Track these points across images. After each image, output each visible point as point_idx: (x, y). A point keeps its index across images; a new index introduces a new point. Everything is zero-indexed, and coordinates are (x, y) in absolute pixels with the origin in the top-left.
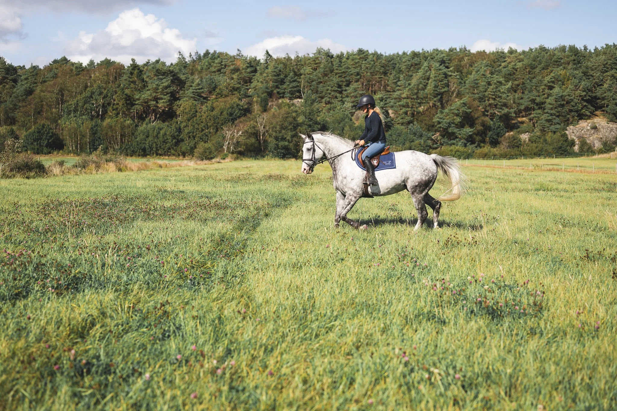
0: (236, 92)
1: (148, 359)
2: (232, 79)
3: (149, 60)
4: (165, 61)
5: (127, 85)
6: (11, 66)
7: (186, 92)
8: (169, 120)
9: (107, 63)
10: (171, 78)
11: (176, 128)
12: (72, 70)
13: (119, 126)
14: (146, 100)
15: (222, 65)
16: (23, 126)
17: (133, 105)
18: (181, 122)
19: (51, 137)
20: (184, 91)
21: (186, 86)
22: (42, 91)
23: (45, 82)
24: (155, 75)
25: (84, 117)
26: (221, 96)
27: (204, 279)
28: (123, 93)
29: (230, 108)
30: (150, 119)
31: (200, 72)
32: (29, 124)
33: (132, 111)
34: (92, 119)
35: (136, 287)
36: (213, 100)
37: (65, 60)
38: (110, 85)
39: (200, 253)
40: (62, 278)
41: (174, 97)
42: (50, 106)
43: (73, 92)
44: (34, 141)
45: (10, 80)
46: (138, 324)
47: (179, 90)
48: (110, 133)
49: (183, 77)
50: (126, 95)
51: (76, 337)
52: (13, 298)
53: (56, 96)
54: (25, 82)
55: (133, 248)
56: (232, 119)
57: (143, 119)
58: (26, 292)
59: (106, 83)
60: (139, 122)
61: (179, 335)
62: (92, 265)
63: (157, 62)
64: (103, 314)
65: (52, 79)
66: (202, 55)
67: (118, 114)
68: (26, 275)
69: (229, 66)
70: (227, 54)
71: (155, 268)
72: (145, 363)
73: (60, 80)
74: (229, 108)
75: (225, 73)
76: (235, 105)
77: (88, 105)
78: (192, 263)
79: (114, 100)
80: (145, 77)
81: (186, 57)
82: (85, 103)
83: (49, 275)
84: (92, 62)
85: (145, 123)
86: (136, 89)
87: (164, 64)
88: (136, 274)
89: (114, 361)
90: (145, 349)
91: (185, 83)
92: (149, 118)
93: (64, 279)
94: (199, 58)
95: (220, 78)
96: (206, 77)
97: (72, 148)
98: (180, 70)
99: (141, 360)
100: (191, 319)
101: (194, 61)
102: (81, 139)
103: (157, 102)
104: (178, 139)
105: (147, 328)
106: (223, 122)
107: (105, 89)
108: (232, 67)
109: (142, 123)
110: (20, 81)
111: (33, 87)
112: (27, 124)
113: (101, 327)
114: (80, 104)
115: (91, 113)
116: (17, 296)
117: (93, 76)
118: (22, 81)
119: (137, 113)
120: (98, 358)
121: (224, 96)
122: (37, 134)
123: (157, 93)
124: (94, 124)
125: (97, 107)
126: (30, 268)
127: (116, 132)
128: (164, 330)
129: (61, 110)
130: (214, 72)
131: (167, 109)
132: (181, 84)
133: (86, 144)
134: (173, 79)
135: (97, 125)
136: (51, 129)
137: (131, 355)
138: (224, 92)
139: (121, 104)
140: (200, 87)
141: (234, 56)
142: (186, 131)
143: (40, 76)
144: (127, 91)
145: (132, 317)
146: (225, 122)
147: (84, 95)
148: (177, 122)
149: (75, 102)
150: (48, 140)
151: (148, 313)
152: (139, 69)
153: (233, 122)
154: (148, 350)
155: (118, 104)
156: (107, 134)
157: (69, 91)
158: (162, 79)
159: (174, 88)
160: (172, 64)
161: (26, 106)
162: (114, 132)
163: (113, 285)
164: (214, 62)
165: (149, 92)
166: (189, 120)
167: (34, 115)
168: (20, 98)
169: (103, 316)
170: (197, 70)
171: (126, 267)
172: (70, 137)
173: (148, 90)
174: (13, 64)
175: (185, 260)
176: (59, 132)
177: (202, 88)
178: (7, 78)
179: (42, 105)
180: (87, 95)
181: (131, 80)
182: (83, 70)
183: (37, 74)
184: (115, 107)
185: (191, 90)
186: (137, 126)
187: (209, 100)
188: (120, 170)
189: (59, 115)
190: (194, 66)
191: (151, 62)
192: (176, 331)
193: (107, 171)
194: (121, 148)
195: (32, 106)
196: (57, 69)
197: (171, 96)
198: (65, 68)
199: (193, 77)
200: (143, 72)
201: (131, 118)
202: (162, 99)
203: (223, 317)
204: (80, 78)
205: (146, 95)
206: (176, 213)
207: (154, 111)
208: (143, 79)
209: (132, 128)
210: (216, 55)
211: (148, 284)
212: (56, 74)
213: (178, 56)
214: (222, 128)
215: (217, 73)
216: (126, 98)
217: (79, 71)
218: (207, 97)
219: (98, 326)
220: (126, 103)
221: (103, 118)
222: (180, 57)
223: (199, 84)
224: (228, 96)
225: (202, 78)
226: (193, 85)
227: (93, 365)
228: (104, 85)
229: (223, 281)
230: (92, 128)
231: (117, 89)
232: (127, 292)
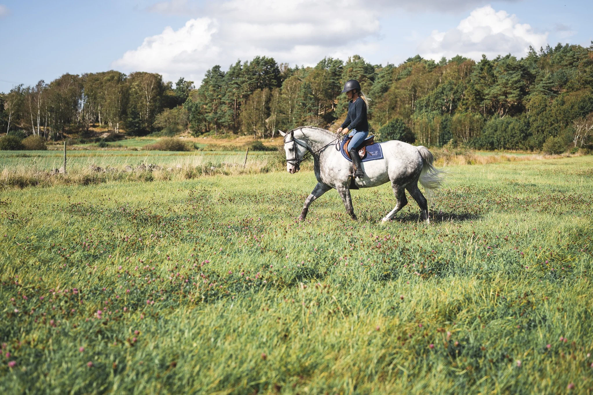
0: (588, 86)
1: (516, 346)
2: (585, 72)
3: (499, 56)
4: (515, 56)
5: (477, 81)
6: (369, 65)
7: (536, 86)
8: (517, 114)
9: (459, 60)
10: (522, 72)
11: (525, 122)
12: (424, 68)
13: (468, 120)
14: (496, 95)
15: (575, 58)
16: (379, 121)
17: (483, 100)
18: (530, 116)
19: (404, 131)
20: (534, 85)
21: (536, 81)
22: (396, 88)
23: (399, 79)
24: (505, 70)
25: (434, 112)
26: (573, 90)
27: (566, 272)
28: (473, 88)
29: (582, 101)
30: (499, 113)
31: (551, 66)
32: (384, 119)
33: (481, 105)
34: (442, 114)
35: (498, 276)
36: (564, 93)
37: (418, 58)
38: (460, 81)
39: (559, 247)
40: (427, 263)
41: (524, 92)
42: (403, 102)
43: (425, 89)
44: (388, 134)
45: (368, 78)
46: (503, 312)
47: (529, 84)
48: (459, 127)
49: (533, 72)
50: (476, 90)
51: (443, 319)
52: (383, 279)
53: (409, 92)
54: (382, 79)
55: (491, 238)
56: (583, 113)
57: (492, 114)
58: (394, 274)
59: (456, 79)
60: (487, 116)
61: (545, 326)
62: (454, 252)
63: (508, 57)
64: (469, 299)
65: (406, 76)
66: (554, 48)
67: (468, 108)
68: (393, 258)
69: (582, 59)
70: (580, 47)
71: (515, 259)
72: (513, 350)
73: (413, 77)
74: (580, 102)
75: (577, 66)
76: (587, 99)
77: (439, 100)
78: (552, 256)
79: (464, 96)
80: (495, 72)
81: (536, 51)
82: (436, 98)
83: (414, 260)
84: (444, 60)
85: (493, 118)
86: (486, 85)
87: (514, 59)
88: (496, 264)
89: (483, 345)
90: (512, 337)
91: (535, 77)
92: (497, 113)
93: (428, 264)
94: (551, 52)
95: (572, 71)
96: (557, 71)
97: (423, 142)
98: (531, 64)
99: (509, 347)
100: (557, 311)
101: (545, 55)
102: (431, 133)
103: (506, 97)
104: (526, 133)
105: (512, 316)
106: (574, 116)
107: (456, 85)
108: (585, 60)
109: (491, 118)
110: (376, 79)
111: (389, 84)
112: (382, 119)
113: (468, 312)
114: (432, 100)
115: (442, 108)
116: (386, 277)
117: (444, 72)
118: (378, 79)
119: (486, 108)
120: (467, 340)
121: (575, 90)
122: (391, 129)
123: (506, 88)
124: (444, 118)
125: (447, 103)
126: (397, 252)
127: (465, 126)
128: (530, 320)
129: (414, 105)
130: (566, 65)
131: (516, 104)
132: (531, 78)
133: (436, 138)
134: (524, 73)
135: (447, 120)
136: (404, 123)
137: (499, 341)
138: (576, 86)
139: (470, 99)
140: (551, 81)
141: (587, 49)
142: (535, 125)
143: (395, 74)
144: (477, 87)
145: (496, 305)
146: (576, 117)
147: (435, 91)
148: (526, 117)
149: (427, 97)
150: (401, 134)
151: (511, 301)
152: (489, 65)
153: (585, 116)
154: (515, 337)
155: (467, 99)
156: (456, 128)
157: (421, 87)
158: (512, 74)
159: (524, 82)
160: (522, 59)
161: (382, 102)
162: (463, 126)
163: (474, 273)
164: (565, 56)
165: (498, 87)
166: (538, 114)
167: (388, 110)
168: (377, 95)
169: (469, 301)
170: (548, 64)
171: (486, 257)
172: (421, 131)
173: (497, 85)
174: (371, 64)
175: (544, 252)
176: (411, 127)
177: (552, 82)
178: (365, 76)
179: (396, 101)
180: (438, 90)
181: (481, 75)
182: (435, 67)
183: (392, 72)
184: (464, 102)
185: (541, 84)
186: (485, 120)
187: (560, 94)
188: (469, 163)
189: (411, 111)
190: (545, 60)
191: (501, 57)
192: (542, 321)
193: (457, 163)
194: (469, 142)
195: (387, 102)
196: (411, 67)
197: (520, 91)
198: (418, 66)
199: (543, 71)
200: (493, 68)
201: (480, 112)
202: (511, 93)
203: (589, 311)
204: (432, 75)
205: (496, 90)
206: (529, 206)
207: (503, 105)
208: (493, 74)
209: (481, 123)
210: (568, 48)
211: (509, 273)
212: (410, 72)
213: (529, 51)
214: (572, 122)
215: (569, 66)
216: (476, 93)
217: (431, 69)
218: (558, 91)
219: (464, 311)
220: (476, 98)
221: (453, 113)
222: (531, 51)
223: (549, 78)
224: (580, 89)
225: (552, 72)
226: (544, 79)
227: (464, 347)
228: (455, 81)
229: (586, 275)
230: (442, 123)
231: (467, 85)
232: (489, 280)
